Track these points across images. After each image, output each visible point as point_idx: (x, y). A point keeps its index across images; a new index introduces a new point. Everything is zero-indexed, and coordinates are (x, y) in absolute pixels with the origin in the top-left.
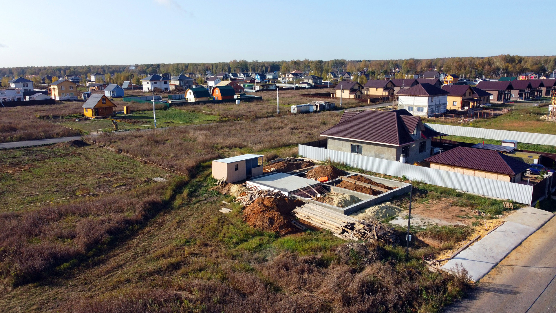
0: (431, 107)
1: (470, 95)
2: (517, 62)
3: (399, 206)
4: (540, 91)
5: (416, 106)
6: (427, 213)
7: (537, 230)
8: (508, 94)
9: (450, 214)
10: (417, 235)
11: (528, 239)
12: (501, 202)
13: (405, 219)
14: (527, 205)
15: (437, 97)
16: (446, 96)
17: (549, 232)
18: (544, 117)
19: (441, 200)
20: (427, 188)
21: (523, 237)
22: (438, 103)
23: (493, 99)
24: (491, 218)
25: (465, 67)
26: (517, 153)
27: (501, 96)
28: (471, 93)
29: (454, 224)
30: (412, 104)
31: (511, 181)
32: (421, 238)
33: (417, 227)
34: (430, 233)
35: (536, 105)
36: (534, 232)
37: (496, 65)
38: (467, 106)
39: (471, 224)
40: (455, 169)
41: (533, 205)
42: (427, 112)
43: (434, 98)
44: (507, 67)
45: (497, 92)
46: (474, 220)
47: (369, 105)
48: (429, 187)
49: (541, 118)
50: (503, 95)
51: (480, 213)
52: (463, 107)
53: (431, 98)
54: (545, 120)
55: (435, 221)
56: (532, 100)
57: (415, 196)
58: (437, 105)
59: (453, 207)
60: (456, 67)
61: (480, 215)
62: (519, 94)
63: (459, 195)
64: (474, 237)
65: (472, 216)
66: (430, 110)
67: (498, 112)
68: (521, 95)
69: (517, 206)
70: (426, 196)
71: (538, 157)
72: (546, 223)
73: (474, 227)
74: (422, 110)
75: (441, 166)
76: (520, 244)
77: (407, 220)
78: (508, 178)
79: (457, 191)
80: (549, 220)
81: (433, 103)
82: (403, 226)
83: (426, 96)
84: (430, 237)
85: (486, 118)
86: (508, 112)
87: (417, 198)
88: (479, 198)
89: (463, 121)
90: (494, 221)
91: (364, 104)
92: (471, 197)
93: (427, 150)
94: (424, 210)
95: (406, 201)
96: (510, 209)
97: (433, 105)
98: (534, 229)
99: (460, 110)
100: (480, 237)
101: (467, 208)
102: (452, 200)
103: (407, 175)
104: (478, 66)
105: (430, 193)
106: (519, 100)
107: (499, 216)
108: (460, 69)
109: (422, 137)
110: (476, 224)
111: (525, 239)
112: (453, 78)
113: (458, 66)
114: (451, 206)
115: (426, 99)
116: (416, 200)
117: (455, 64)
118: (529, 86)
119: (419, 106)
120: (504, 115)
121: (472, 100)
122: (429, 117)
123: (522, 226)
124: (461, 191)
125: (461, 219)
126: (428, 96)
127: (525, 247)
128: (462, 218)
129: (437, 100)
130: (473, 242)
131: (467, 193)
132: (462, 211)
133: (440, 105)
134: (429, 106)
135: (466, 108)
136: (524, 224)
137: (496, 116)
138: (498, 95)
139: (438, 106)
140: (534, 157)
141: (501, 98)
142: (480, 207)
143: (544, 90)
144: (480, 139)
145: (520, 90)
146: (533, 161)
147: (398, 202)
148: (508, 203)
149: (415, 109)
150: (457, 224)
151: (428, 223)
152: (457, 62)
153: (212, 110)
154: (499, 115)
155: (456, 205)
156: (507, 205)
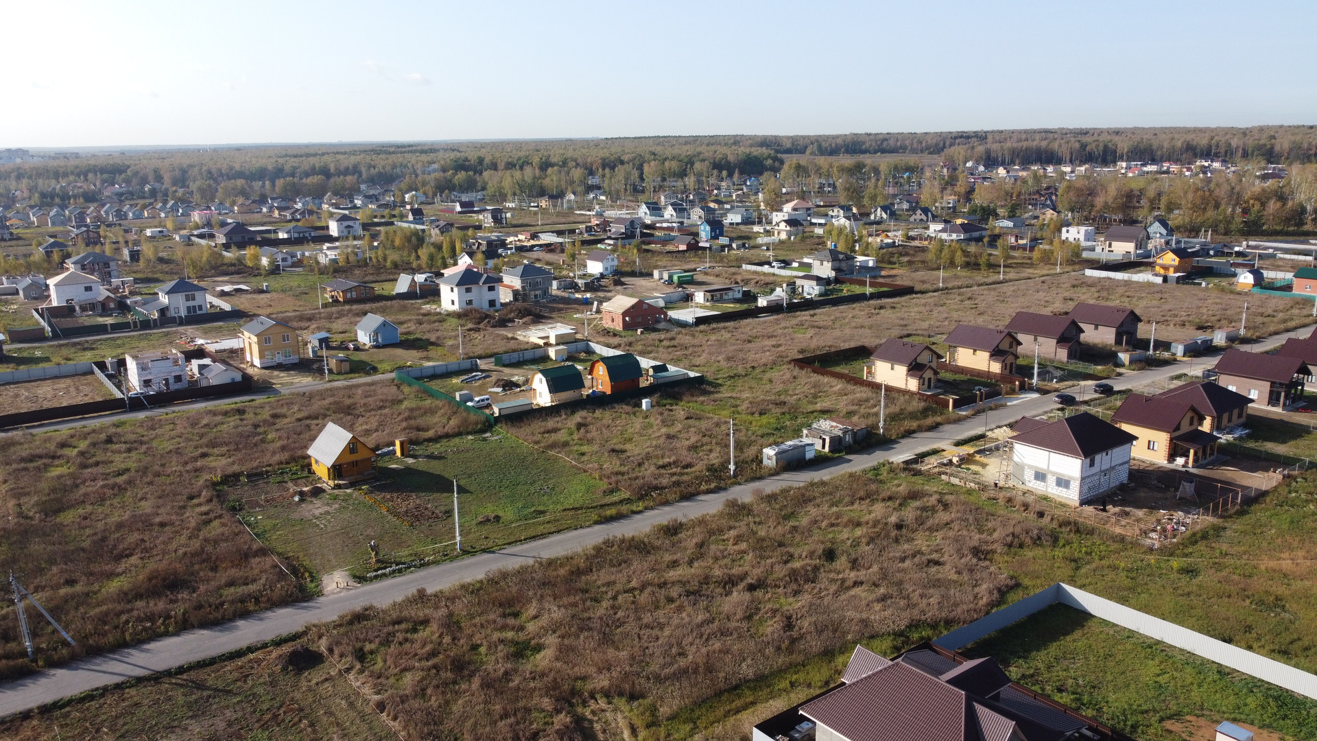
0: (1088, 480)
1: (1191, 424)
5: (1053, 474)
15: (1104, 454)
16: (1127, 446)
22: (1105, 467)
27: (1279, 394)
28: (1196, 418)
30: (1046, 467)
38: (1181, 456)
42: (1078, 492)
43: (1098, 457)
45: (1269, 384)
47: (949, 422)
50: (1283, 394)
52: (1172, 457)
53: (1088, 460)
58: (1103, 471)
66: (1086, 487)
67: (1256, 480)
74: (1067, 486)
81: (1096, 469)
83: (1076, 456)
85: (1222, 516)
86: (1279, 485)
89: (1163, 532)
91: (938, 419)
97: (1093, 475)
99: (1165, 465)
112: (1177, 259)
115: (1078, 462)
119: (1061, 473)
120: (1268, 498)
122: (1083, 502)
126: (1081, 457)
129: (1106, 459)
133: (1112, 468)
134: (1083, 479)
135: (1180, 461)
138: (1271, 392)
139: (1105, 473)
149: (1051, 480)
153: (585, 448)
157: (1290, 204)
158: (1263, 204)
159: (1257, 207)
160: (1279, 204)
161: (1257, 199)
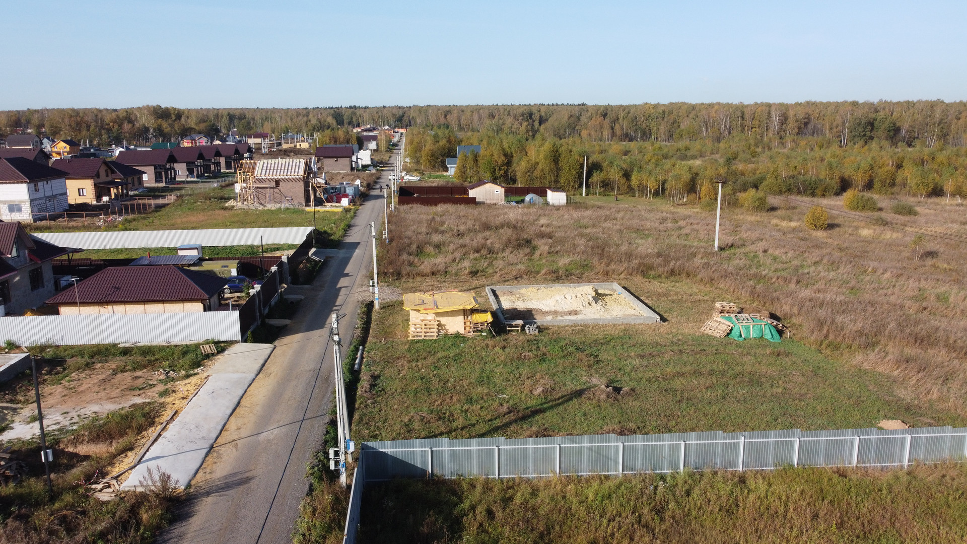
0: (36, 203)
1: (107, 175)
2: (174, 118)
3: (11, 401)
4: (218, 164)
5: (4, 202)
6: (73, 399)
7: (257, 375)
8: (170, 170)
9: (117, 388)
10: (62, 446)
11: (247, 393)
12: (197, 346)
13: (29, 423)
14: (236, 342)
15: (45, 182)
16: (63, 180)
17: (273, 374)
18: (231, 203)
19: (94, 369)
20: (62, 354)
21: (241, 392)
22: (48, 194)
23: (148, 178)
24: (188, 376)
25: (88, 127)
26: (204, 263)
27: (161, 173)
28: (109, 172)
29: (127, 404)
31: (205, 310)
32: (70, 449)
33: (58, 430)
34: (86, 433)
35: (216, 185)
36: (254, 379)
37: (141, 123)
38: (106, 195)
39: (157, 396)
40: (110, 307)
41: (244, 339)
42: (29, 211)
43: (40, 184)
44: (160, 126)
45: (153, 167)
46: (161, 388)
48: (65, 350)
49: (227, 205)
50: (163, 173)
51: (167, 373)
52: (98, 198)
54: (233, 207)
55: (90, 410)
56: (209, 177)
57: (42, 374)
58: (48, 197)
59: (119, 375)
60: (70, 125)
61: (168, 377)
62: (188, 170)
63: (126, 352)
64: (167, 414)
65: (155, 383)
66: (36, 208)
67: (161, 201)
68: (190, 171)
69: (221, 347)
70: (65, 369)
71: (236, 265)
72: (266, 361)
73: (162, 400)
74: (19, 210)
75: (82, 308)
76: (239, 403)
77: (37, 424)
78: (199, 306)
79: (121, 345)
80: (269, 357)
81: (40, 194)
82: (27, 437)
83: (22, 183)
84: (88, 442)
85: (145, 213)
86: (176, 200)
87: (46, 377)
88: (161, 349)
89: (105, 221)
90: (193, 380)
92: (147, 351)
93: (46, 283)
94: (65, 396)
95: (23, 388)
96: (213, 355)
97: (39, 199)
98: (253, 375)
99: (94, 203)
100: (176, 412)
101: (145, 370)
102: (113, 364)
103: (15, 338)
104: (111, 124)
105: (70, 362)
106: (189, 179)
107: (198, 370)
108: (79, 130)
109: (31, 260)
110: (165, 393)
111: (243, 394)
112: (68, 147)
113: (73, 124)
114: (116, 374)
115: (24, 187)
116: (45, 380)
117: (67, 120)
118: (201, 156)
119: (11, 201)
120: (171, 205)
121: (114, 184)
122: (35, 221)
123: (236, 376)
124: (127, 345)
125: (137, 392)
126: (25, 182)
127: (246, 407)
128: (140, 390)
129: (47, 188)
130: (167, 424)
131: (139, 345)
132: (137, 377)
133: (54, 196)
134: (32, 201)
135: (105, 199)
136: (237, 372)
137: (159, 207)
138: (156, 173)
139: (50, 198)
140: (230, 266)
141: (161, 178)
142: (166, 363)
143: (222, 161)
144: (140, 249)
145: (188, 164)
146: (230, 272)
147: (6, 394)
148: (208, 346)
150: (132, 402)
151: (79, 416)
152: (71, 116)
154: (164, 206)
155: (123, 371)
156: (208, 349)
157: (137, 125)
158: (120, 126)
159: (116, 127)
160: (130, 125)
161: (114, 121)
